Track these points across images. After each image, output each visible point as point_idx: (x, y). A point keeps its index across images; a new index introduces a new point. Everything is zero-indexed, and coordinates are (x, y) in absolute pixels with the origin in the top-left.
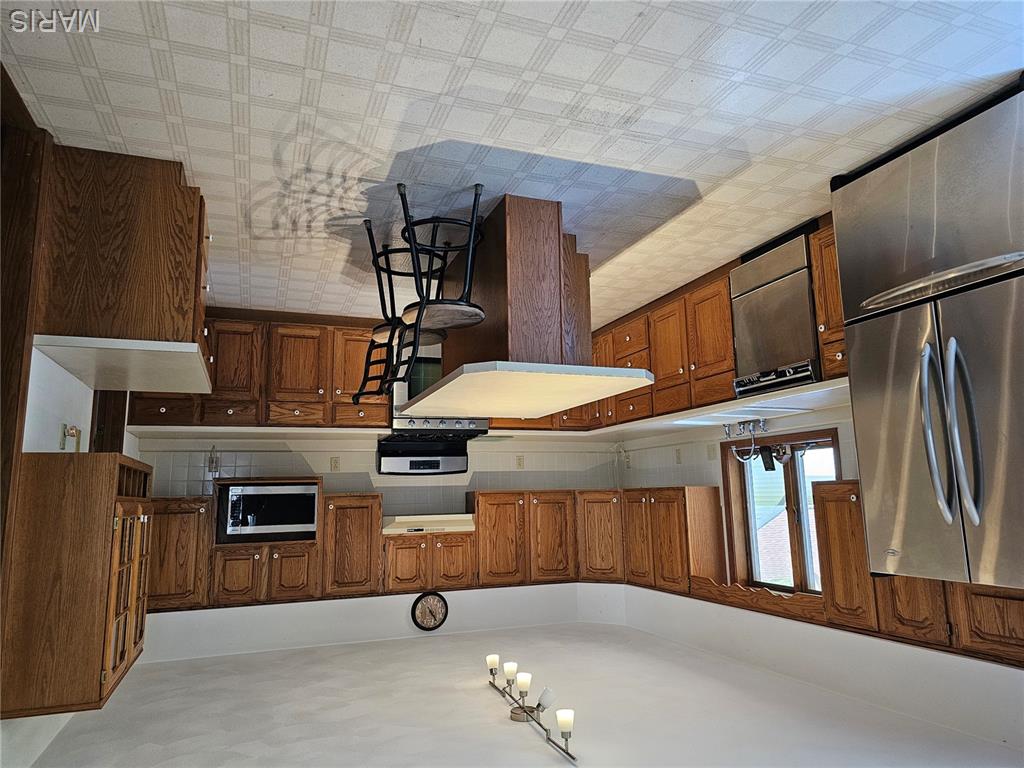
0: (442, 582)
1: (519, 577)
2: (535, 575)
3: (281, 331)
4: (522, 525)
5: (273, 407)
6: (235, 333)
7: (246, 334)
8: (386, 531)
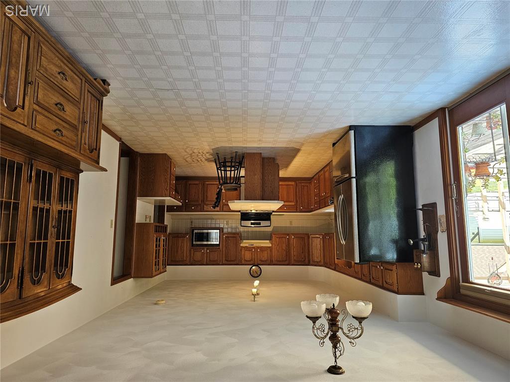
0: (259, 262)
1: (287, 262)
2: (293, 262)
3: (207, 183)
4: (288, 245)
5: (205, 206)
6: (194, 184)
7: (197, 184)
8: (241, 245)
